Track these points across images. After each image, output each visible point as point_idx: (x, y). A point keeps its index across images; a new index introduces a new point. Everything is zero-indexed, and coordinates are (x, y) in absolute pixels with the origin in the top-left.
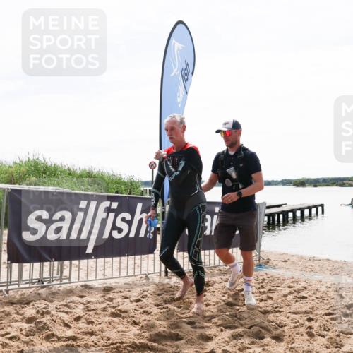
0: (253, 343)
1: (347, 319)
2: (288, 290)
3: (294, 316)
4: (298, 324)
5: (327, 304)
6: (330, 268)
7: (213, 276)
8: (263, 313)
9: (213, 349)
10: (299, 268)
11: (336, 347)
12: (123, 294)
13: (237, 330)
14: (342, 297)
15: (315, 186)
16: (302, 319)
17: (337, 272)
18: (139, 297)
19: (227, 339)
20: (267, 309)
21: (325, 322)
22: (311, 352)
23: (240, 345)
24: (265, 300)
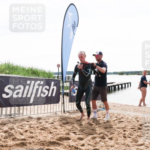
0: (101, 141)
1: (140, 131)
2: (116, 118)
3: (118, 129)
4: (120, 133)
5: (132, 124)
6: (133, 109)
8: (105, 128)
9: (84, 144)
10: (120, 109)
11: (136, 142)
12: (46, 121)
13: (94, 135)
14: (138, 121)
15: (127, 75)
16: (121, 131)
17: (136, 111)
18: (52, 122)
19: (90, 139)
20: (107, 126)
21: (131, 132)
22: (125, 144)
23: (95, 142)
24: (106, 123)
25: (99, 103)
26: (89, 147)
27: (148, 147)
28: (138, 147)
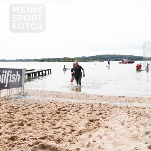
0: (19, 128)
1: (58, 115)
2: (35, 105)
3: (37, 115)
4: (38, 118)
5: (50, 109)
6: (52, 95)
7: (3, 101)
8: (24, 115)
9: (1, 132)
11: (53, 126)
13: (12, 123)
14: (57, 106)
15: (48, 62)
16: (40, 116)
17: (56, 96)
19: (8, 128)
20: (25, 113)
21: (49, 116)
22: (43, 129)
23: (13, 129)
24: (25, 110)
25: (18, 90)
26: (7, 135)
27: (65, 129)
28: (55, 130)
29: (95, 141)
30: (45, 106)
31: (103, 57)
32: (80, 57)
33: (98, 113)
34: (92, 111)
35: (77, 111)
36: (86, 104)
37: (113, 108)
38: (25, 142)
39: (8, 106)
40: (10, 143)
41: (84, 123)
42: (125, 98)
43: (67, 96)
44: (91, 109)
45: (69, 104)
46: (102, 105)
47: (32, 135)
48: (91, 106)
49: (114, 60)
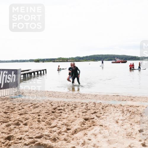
0: (15, 127)
1: (53, 114)
2: (31, 105)
3: (33, 115)
4: (34, 118)
5: (46, 109)
6: (48, 95)
8: (20, 115)
11: (49, 125)
13: (8, 123)
14: (52, 105)
15: (43, 62)
16: (36, 116)
17: (51, 96)
19: (4, 127)
20: (21, 113)
21: (45, 116)
22: (39, 128)
23: (9, 129)
24: (21, 110)
25: (14, 90)
26: (3, 135)
27: (60, 128)
28: (51, 129)
29: (90, 140)
30: (41, 105)
31: (97, 57)
32: (75, 57)
33: (93, 112)
34: (87, 110)
35: (72, 110)
36: (81, 103)
37: (107, 107)
38: (21, 141)
39: (5, 106)
40: (6, 143)
41: (79, 122)
42: (118, 97)
43: (62, 96)
44: (86, 108)
45: (64, 103)
46: (97, 104)
47: (28, 134)
48: (86, 105)
49: (107, 59)
